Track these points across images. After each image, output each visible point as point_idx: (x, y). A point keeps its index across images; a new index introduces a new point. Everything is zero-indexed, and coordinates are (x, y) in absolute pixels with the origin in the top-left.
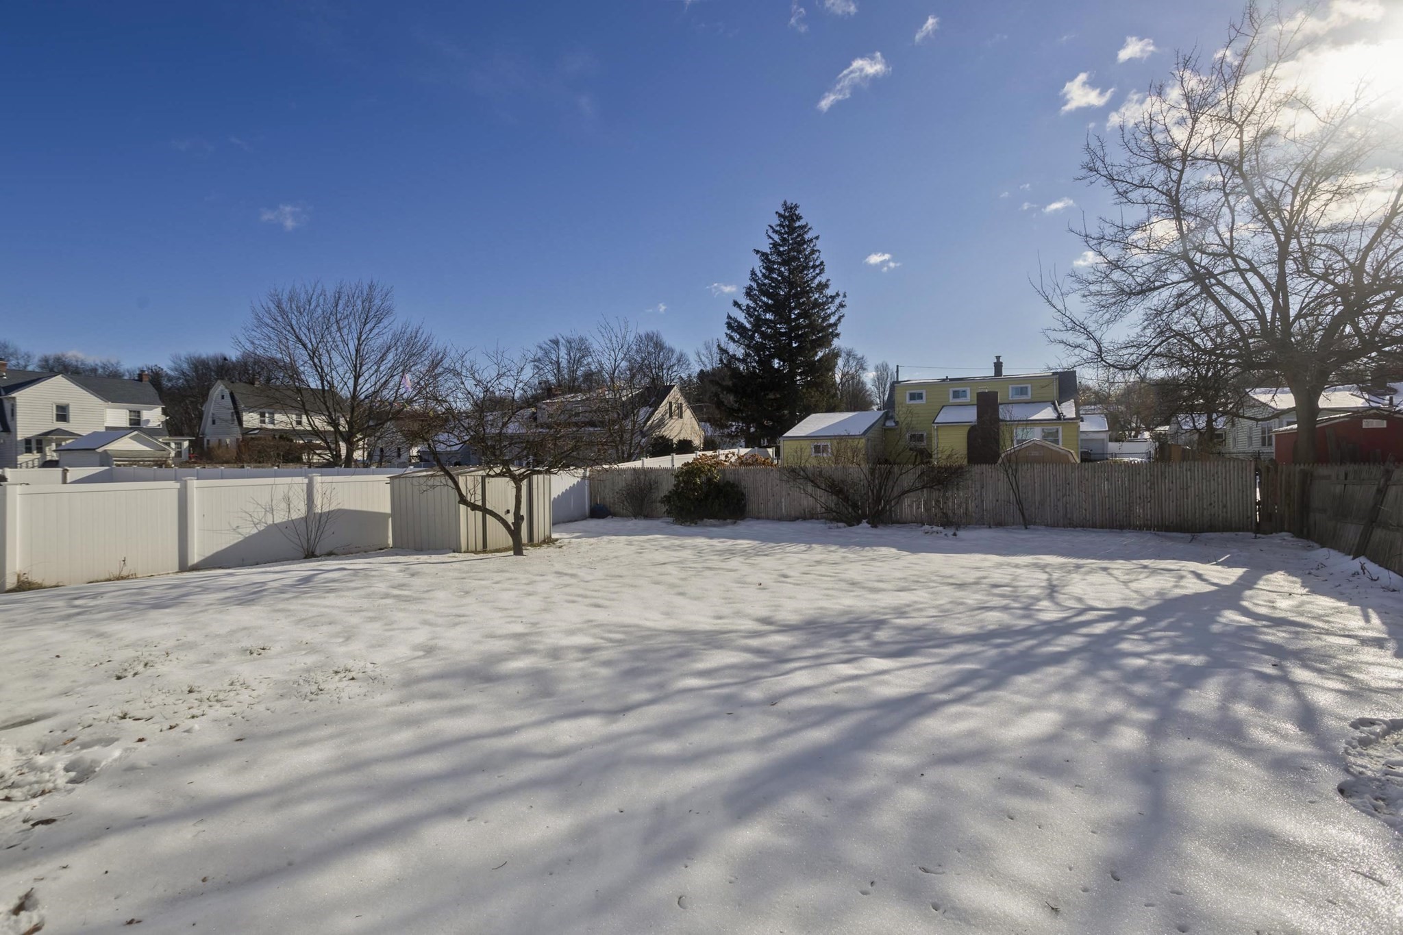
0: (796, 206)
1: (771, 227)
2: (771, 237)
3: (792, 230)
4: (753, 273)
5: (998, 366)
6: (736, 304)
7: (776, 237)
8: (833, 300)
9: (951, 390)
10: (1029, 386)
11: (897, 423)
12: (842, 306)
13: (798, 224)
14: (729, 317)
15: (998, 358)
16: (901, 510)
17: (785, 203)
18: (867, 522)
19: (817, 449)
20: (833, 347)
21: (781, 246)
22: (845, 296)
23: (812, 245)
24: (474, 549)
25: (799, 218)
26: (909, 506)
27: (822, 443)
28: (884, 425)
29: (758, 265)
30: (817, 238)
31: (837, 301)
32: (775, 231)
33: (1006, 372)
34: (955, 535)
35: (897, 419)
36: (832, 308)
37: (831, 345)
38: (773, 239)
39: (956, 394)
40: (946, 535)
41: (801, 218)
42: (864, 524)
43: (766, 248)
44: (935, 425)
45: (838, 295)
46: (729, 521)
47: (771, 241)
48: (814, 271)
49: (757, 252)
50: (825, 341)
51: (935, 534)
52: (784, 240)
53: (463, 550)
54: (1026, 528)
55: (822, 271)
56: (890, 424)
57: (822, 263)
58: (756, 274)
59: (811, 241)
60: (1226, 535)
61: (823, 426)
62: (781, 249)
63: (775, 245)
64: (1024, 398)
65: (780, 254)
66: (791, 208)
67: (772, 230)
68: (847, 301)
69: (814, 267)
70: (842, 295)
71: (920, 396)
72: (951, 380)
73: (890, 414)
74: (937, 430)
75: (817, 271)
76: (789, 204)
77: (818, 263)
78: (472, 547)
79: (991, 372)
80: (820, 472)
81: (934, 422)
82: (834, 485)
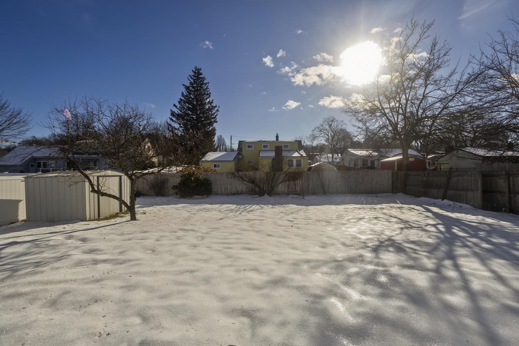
0: (200, 69)
1: (190, 76)
2: (190, 80)
3: (198, 78)
4: (183, 93)
5: (277, 137)
6: (175, 105)
7: (192, 81)
8: (214, 108)
9: (263, 145)
10: (289, 145)
11: (243, 156)
12: (218, 111)
13: (200, 76)
14: (171, 111)
15: (277, 134)
16: (278, 189)
17: (196, 67)
18: (267, 194)
19: (215, 166)
20: (214, 126)
21: (194, 84)
22: (219, 107)
23: (207, 85)
24: (93, 219)
25: (201, 74)
26: (281, 187)
27: (217, 164)
28: (238, 157)
29: (184, 90)
30: (208, 83)
31: (216, 109)
32: (191, 78)
33: (280, 139)
34: (303, 198)
35: (243, 155)
36: (214, 111)
37: (213, 126)
38: (191, 81)
39: (265, 147)
40: (300, 198)
41: (202, 74)
42: (266, 195)
43: (188, 85)
44: (260, 158)
45: (216, 106)
46: (205, 196)
47: (190, 81)
48: (207, 96)
49: (184, 85)
50: (211, 124)
51: (296, 198)
52: (194, 81)
53: (88, 219)
54: (325, 195)
55: (210, 96)
56: (240, 157)
57: (210, 93)
58: (184, 94)
59: (206, 84)
60: (384, 194)
61: (216, 157)
62: (194, 86)
63: (191, 83)
64: (287, 149)
65: (193, 87)
66: (198, 70)
67: (190, 77)
68: (220, 109)
69: (207, 94)
70: (218, 107)
71: (251, 147)
72: (262, 141)
73: (240, 153)
74: (261, 159)
75: (208, 96)
76: (197, 68)
77: (209, 93)
78: (92, 217)
79: (274, 139)
80: (245, 174)
81: (259, 156)
82: (250, 180)
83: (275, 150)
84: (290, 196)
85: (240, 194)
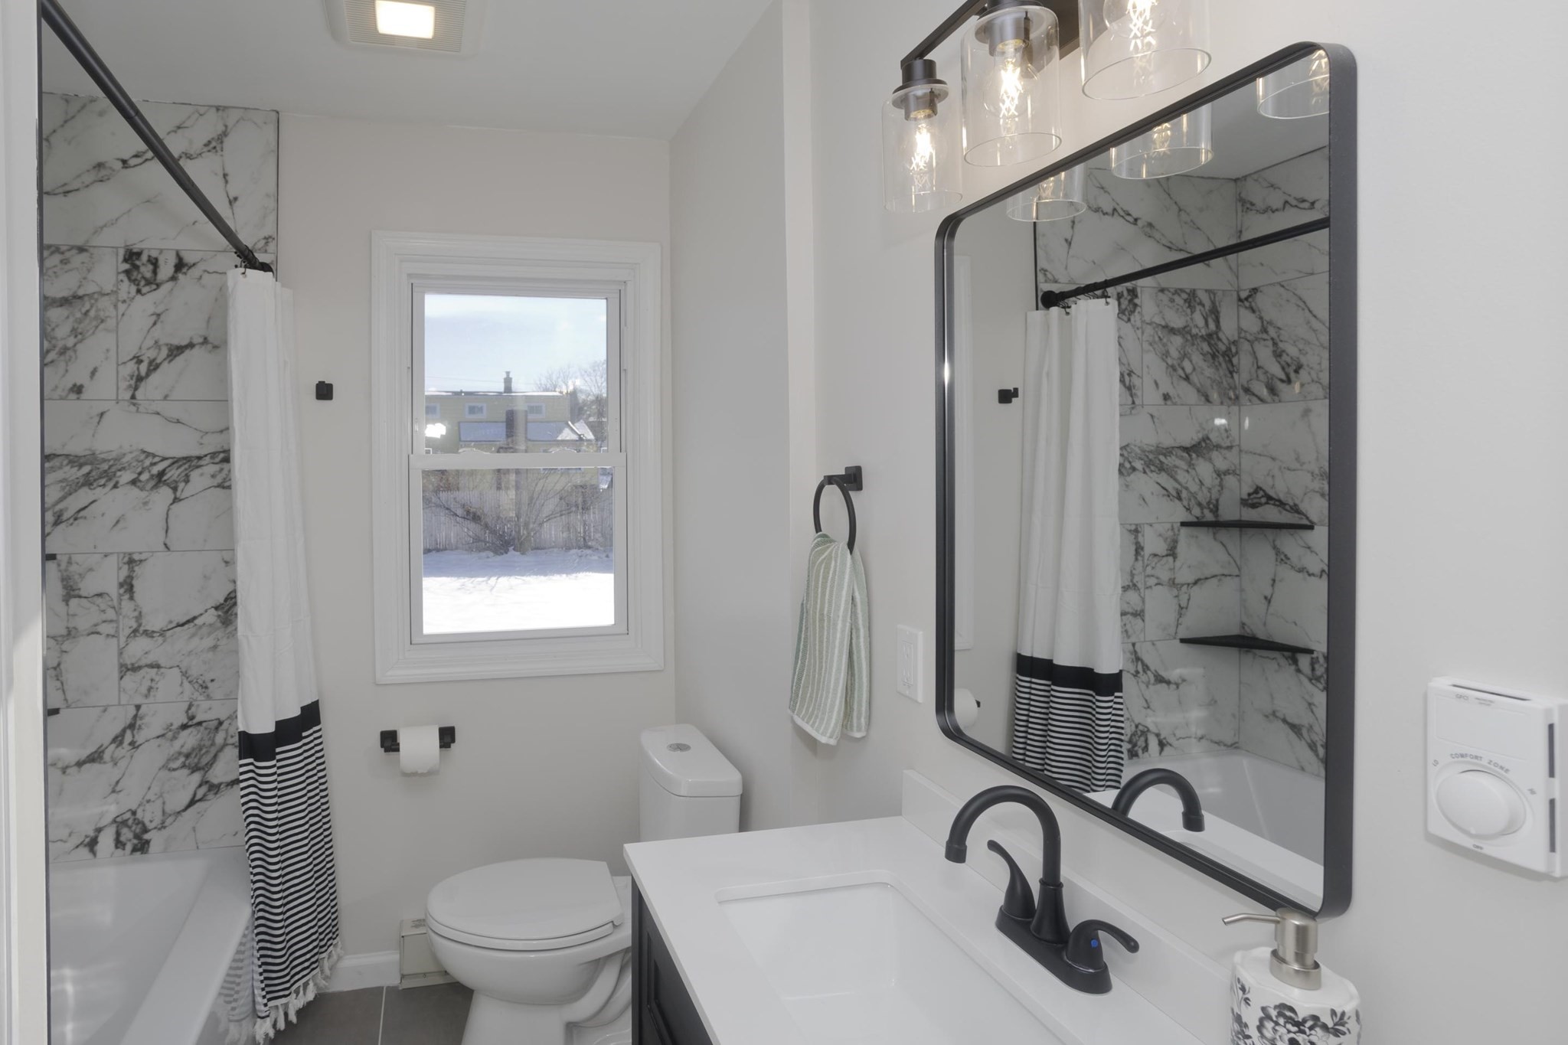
5: (508, 381)
9: (466, 405)
15: (508, 373)
16: (541, 536)
18: (514, 549)
26: (549, 531)
39: (472, 410)
40: (598, 557)
42: (511, 552)
44: (463, 444)
51: (587, 558)
71: (436, 411)
72: (464, 394)
79: (501, 388)
80: (455, 499)
81: (460, 440)
82: (468, 512)
83: (505, 420)
84: (574, 551)
85: (442, 550)
